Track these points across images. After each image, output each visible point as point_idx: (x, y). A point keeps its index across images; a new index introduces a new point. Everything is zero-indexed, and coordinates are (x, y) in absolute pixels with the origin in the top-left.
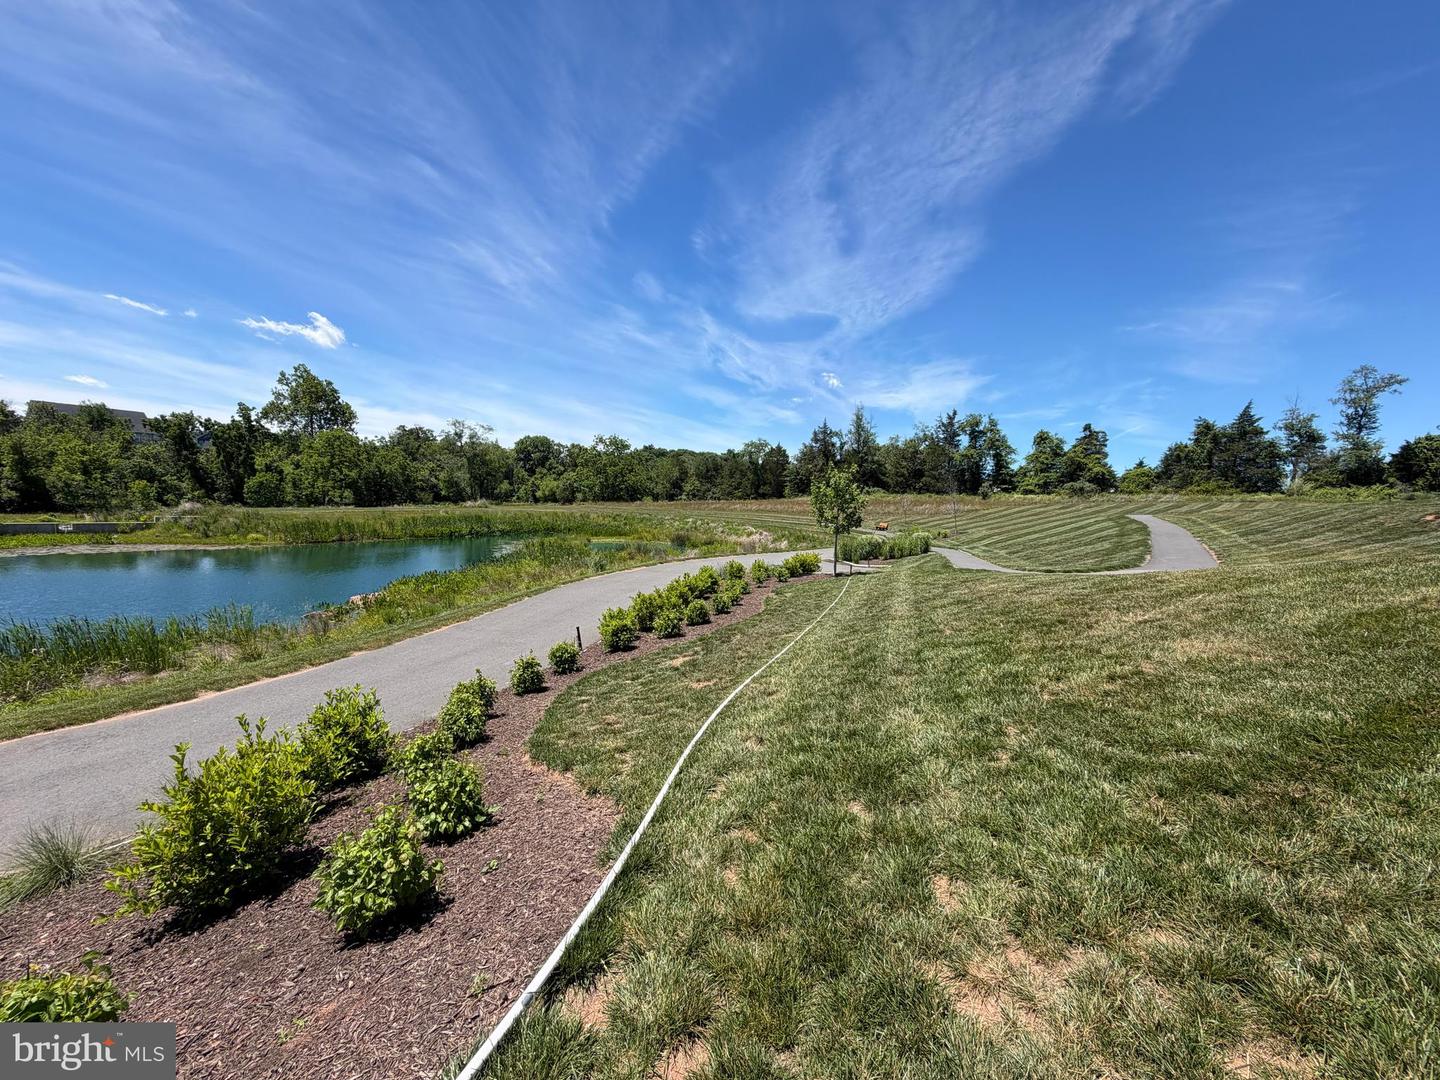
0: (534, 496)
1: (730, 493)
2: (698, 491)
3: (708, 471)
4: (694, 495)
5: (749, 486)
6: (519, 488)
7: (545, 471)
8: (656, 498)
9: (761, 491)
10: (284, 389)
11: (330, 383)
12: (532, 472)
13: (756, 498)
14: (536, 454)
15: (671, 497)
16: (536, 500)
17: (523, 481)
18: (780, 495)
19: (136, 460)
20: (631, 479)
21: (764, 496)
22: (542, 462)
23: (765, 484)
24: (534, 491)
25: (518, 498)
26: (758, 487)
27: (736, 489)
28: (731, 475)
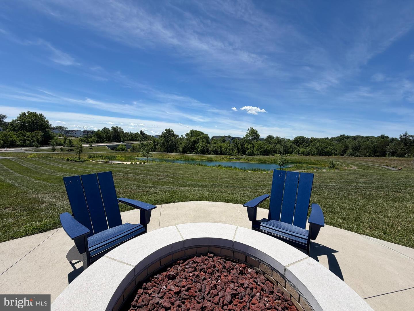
0: (298, 153)
1: (363, 154)
2: (352, 153)
3: (356, 147)
4: (351, 155)
5: (372, 152)
6: (294, 150)
7: (302, 146)
8: (336, 155)
9: (376, 154)
10: (248, 132)
11: (256, 130)
12: (298, 146)
13: (374, 156)
14: (300, 141)
15: (342, 155)
16: (299, 154)
17: (296, 148)
18: (385, 156)
19: (231, 147)
20: (327, 150)
21: (378, 156)
22: (302, 143)
23: (377, 152)
24: (299, 151)
25: (294, 153)
26: (375, 153)
27: (366, 153)
28: (365, 149)
